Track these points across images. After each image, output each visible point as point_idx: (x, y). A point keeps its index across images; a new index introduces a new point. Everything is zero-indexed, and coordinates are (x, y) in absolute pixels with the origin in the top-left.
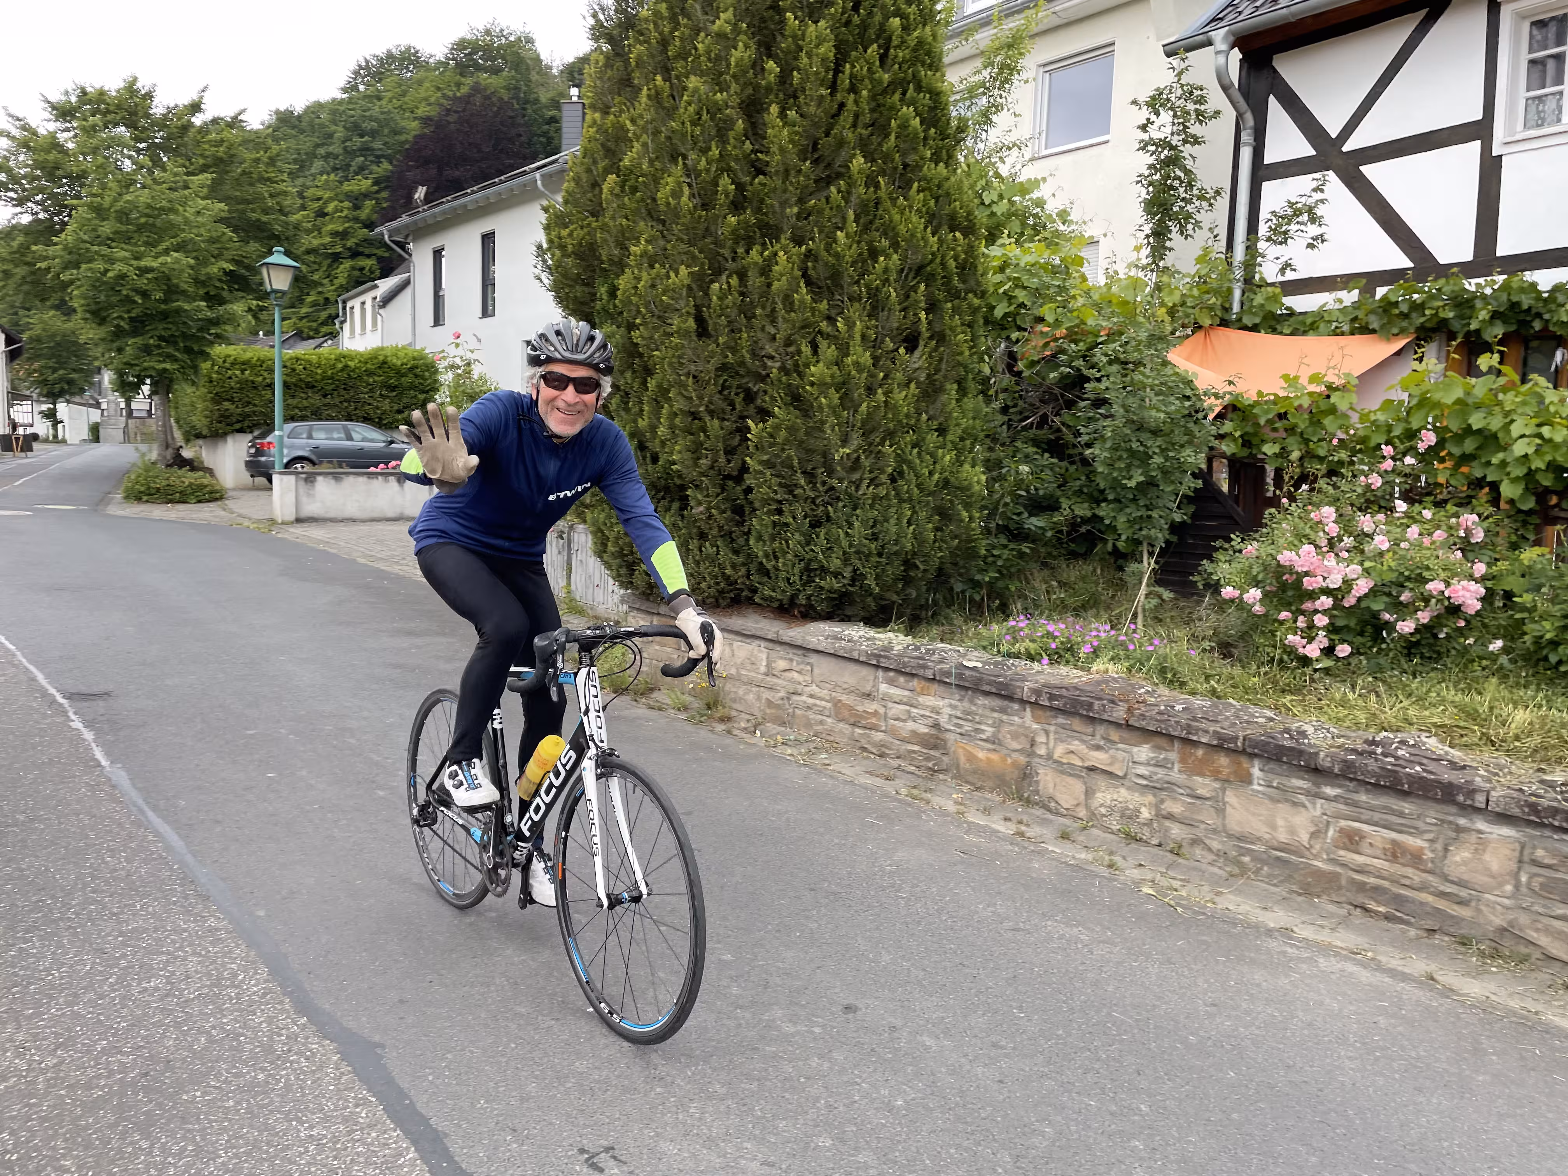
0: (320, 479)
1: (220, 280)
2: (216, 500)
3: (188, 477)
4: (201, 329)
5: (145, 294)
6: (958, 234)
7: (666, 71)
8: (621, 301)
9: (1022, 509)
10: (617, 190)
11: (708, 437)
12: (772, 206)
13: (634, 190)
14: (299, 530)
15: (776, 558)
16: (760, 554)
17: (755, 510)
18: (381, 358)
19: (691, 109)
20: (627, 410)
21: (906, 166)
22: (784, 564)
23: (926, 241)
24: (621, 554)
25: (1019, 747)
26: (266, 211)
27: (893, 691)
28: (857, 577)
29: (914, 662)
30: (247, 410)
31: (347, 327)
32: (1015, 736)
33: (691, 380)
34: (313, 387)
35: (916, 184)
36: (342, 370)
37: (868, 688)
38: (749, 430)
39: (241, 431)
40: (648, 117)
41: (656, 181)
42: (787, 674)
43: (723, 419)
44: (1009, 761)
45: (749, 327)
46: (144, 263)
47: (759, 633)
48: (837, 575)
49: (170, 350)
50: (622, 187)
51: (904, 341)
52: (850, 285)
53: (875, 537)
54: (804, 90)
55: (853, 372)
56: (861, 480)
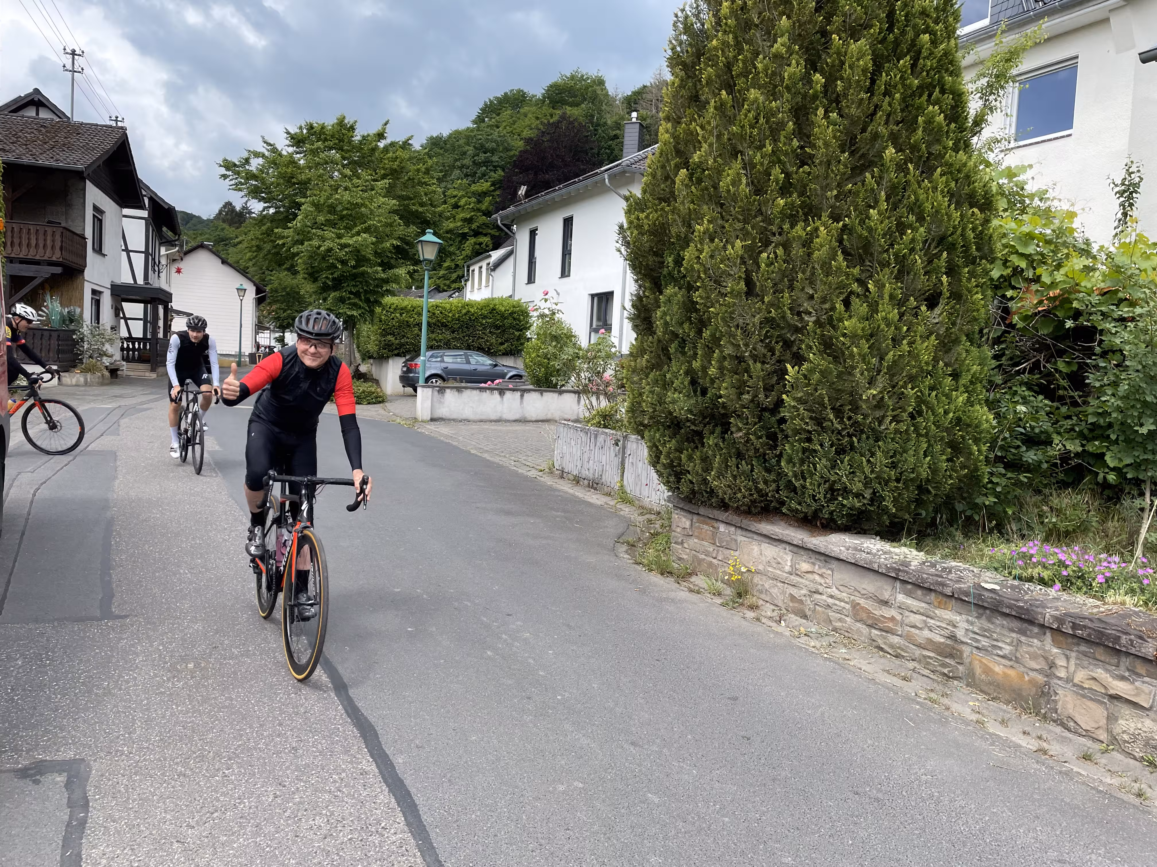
0: (448, 391)
1: (391, 252)
2: (380, 402)
3: (362, 387)
4: (377, 286)
5: (344, 262)
6: (975, 210)
7: (730, 88)
8: (686, 268)
9: (1019, 443)
10: (687, 181)
11: (751, 377)
12: (815, 189)
13: (700, 181)
14: (432, 427)
15: (804, 479)
16: (790, 474)
17: (787, 437)
18: (491, 306)
19: (750, 115)
20: (684, 353)
21: (930, 154)
22: (811, 484)
23: (949, 217)
24: (671, 465)
25: (1038, 667)
26: (422, 205)
27: (909, 601)
28: (876, 498)
29: (931, 579)
30: (402, 341)
31: (469, 284)
32: (1034, 657)
33: (739, 331)
34: (447, 326)
35: (939, 170)
36: (466, 314)
37: (886, 595)
38: (786, 372)
39: (398, 355)
40: (713, 123)
41: (719, 172)
42: (809, 576)
43: (763, 363)
44: (1027, 678)
45: (791, 288)
46: (343, 241)
47: (785, 539)
48: (858, 495)
49: (356, 300)
50: (691, 179)
51: (925, 300)
52: (880, 253)
53: (894, 466)
54: (845, 96)
55: (883, 326)
56: (884, 417)
